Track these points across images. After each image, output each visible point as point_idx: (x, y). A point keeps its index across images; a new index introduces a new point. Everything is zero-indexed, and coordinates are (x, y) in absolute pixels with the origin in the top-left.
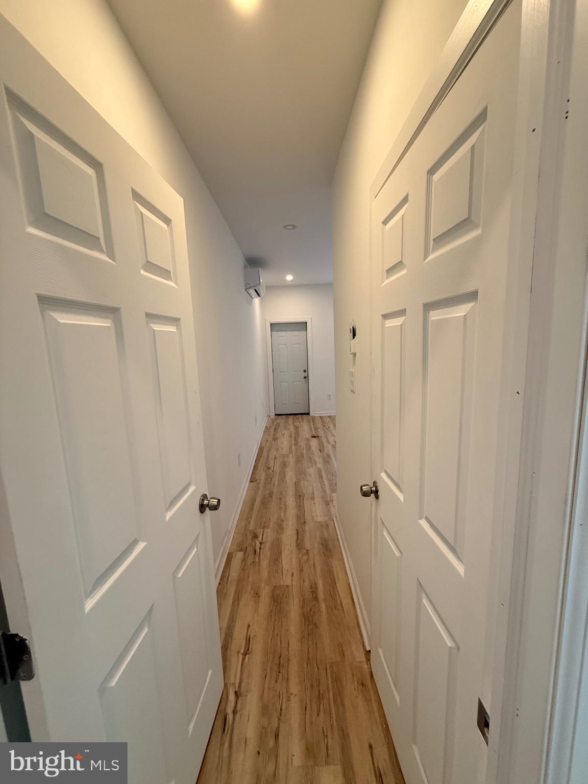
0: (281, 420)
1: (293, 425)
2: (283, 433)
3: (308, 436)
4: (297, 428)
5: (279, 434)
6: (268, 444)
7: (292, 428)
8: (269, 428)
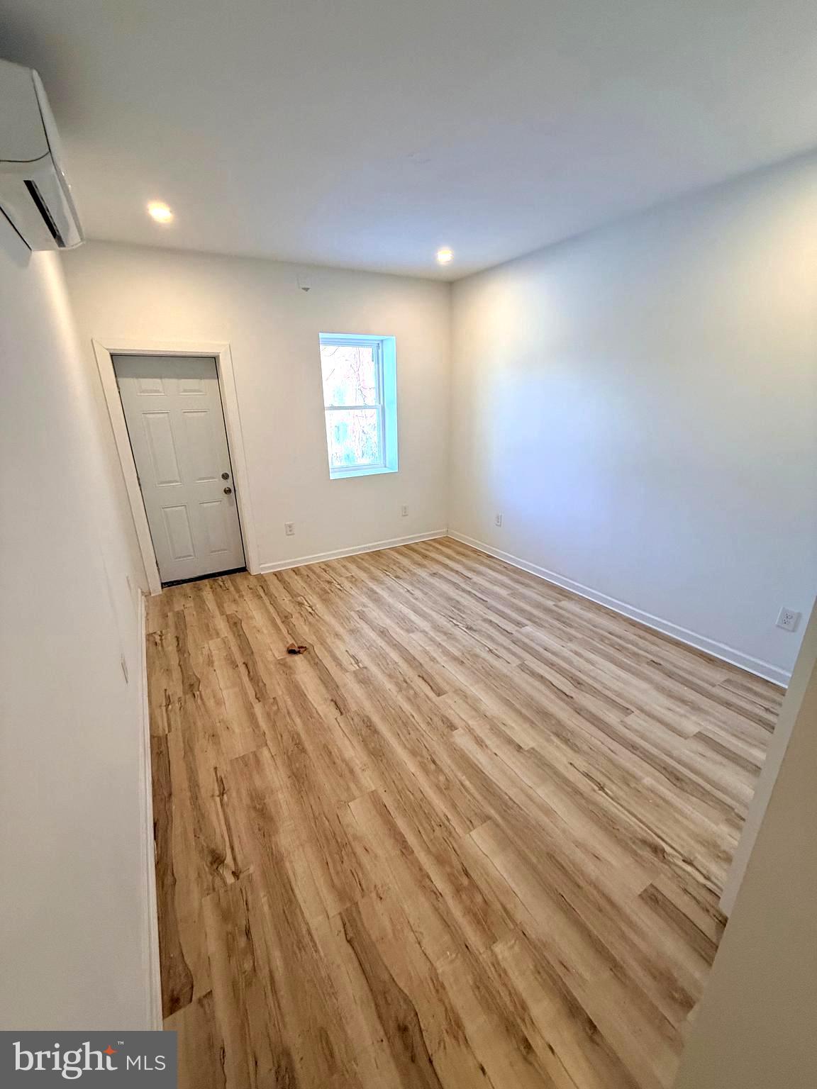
0: (184, 602)
1: (222, 613)
2: (205, 652)
3: (278, 651)
4: (235, 623)
5: (197, 661)
6: (177, 720)
7: (221, 625)
8: (158, 638)
